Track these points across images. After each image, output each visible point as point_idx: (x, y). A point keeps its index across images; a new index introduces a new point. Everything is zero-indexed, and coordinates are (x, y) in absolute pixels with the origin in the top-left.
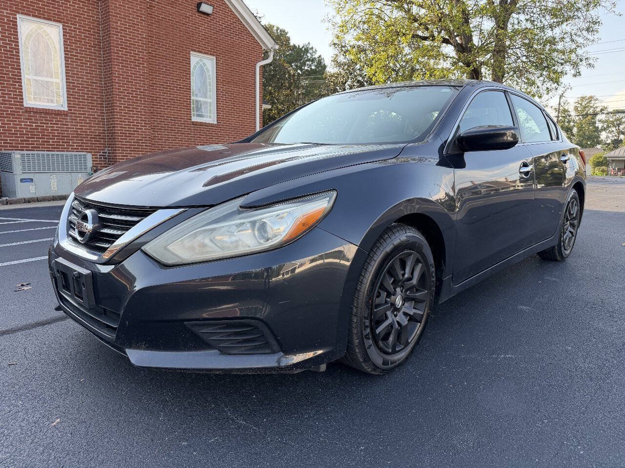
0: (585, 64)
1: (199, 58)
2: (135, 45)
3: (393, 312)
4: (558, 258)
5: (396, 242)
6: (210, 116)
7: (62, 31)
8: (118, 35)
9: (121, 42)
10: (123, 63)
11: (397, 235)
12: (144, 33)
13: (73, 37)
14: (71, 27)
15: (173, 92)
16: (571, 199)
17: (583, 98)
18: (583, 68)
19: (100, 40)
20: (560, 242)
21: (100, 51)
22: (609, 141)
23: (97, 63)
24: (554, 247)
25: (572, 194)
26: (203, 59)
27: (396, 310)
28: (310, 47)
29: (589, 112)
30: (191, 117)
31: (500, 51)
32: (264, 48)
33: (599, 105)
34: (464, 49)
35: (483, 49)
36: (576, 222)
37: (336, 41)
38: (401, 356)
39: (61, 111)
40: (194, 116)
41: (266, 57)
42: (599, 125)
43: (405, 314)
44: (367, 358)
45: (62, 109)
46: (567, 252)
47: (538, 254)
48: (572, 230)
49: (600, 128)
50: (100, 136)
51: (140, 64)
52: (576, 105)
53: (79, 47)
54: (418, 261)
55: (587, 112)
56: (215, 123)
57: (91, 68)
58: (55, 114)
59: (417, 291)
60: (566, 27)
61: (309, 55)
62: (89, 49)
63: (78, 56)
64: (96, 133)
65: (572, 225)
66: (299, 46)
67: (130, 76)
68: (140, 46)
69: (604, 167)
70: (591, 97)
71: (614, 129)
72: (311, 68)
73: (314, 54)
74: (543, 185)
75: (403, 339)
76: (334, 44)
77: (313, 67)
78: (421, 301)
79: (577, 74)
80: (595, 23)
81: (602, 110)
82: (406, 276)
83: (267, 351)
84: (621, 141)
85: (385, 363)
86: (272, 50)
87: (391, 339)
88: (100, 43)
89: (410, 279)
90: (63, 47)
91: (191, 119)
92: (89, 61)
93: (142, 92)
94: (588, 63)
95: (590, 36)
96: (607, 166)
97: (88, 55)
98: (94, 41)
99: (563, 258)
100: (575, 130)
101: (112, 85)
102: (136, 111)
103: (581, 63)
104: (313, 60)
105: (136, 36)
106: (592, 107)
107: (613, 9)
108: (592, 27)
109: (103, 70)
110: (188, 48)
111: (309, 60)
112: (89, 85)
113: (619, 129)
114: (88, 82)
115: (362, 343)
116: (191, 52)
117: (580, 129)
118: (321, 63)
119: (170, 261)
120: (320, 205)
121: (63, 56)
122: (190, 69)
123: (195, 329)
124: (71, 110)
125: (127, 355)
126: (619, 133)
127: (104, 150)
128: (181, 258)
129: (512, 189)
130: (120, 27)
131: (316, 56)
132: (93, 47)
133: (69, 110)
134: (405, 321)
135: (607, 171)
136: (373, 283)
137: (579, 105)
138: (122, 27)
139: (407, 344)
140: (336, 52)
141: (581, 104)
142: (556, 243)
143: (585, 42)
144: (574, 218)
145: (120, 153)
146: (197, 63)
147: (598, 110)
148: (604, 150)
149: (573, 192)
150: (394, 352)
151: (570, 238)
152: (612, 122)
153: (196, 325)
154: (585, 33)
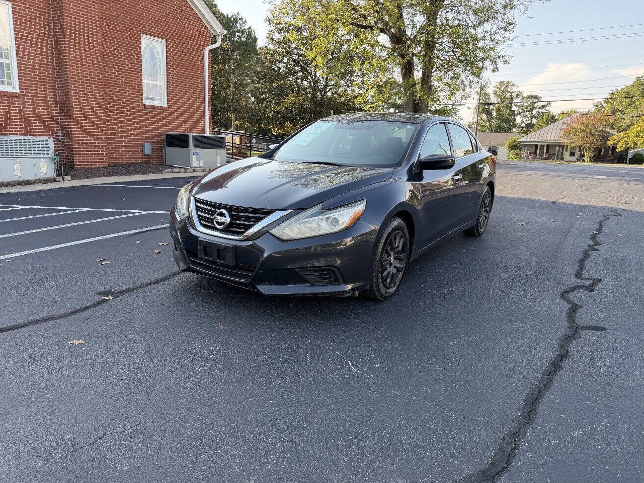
0: (502, 61)
1: (149, 41)
2: (88, 27)
3: (389, 266)
4: (476, 234)
5: (393, 226)
6: (160, 99)
7: (11, 10)
8: (71, 17)
9: (74, 24)
10: (76, 46)
11: (393, 222)
12: (97, 15)
13: (23, 16)
14: (21, 6)
15: (125, 75)
16: (485, 193)
17: (502, 83)
18: (500, 65)
19: (50, 20)
20: (478, 223)
21: (51, 32)
22: (523, 125)
23: (48, 44)
24: (473, 227)
25: (486, 189)
26: (153, 42)
27: (391, 264)
28: (240, 17)
29: (506, 97)
30: (142, 100)
31: (430, 45)
32: (212, 32)
33: (516, 90)
34: (398, 39)
35: (415, 41)
36: (488, 209)
37: (271, 17)
38: (392, 290)
39: (13, 93)
40: (145, 99)
41: (214, 41)
42: (515, 109)
43: (395, 267)
44: (379, 289)
45: (14, 91)
46: (482, 230)
47: (463, 232)
48: (486, 215)
49: (516, 112)
50: (53, 119)
51: (94, 46)
52: (495, 89)
53: (29, 27)
54: (402, 237)
55: (505, 96)
56: (166, 105)
57: (42, 49)
58: (7, 96)
59: (401, 254)
60: (487, 26)
61: (238, 25)
62: (40, 29)
63: (28, 37)
64: (49, 115)
65: (486, 211)
66: (227, 15)
67: (84, 59)
68: (93, 29)
69: (518, 151)
70: (509, 82)
71: (528, 113)
72: (241, 40)
73: (244, 25)
74: (467, 182)
75: (393, 281)
76: (269, 20)
77: (243, 39)
78: (403, 260)
79: (495, 70)
80: (511, 24)
81: (517, 95)
82: (396, 245)
83: (337, 283)
84: (534, 125)
85: (386, 293)
86: (220, 34)
87: (388, 280)
88: (51, 23)
89: (398, 247)
90: (12, 27)
91: (142, 103)
92: (39, 42)
93: (96, 76)
94: (504, 60)
95: (506, 35)
96: (521, 149)
97: (39, 35)
98: (44, 22)
99: (479, 235)
100: (494, 114)
101: (66, 68)
102: (91, 95)
103: (498, 60)
104: (243, 32)
105: (89, 19)
106: (509, 92)
107: (525, 12)
108: (509, 26)
109: (55, 51)
110: (139, 31)
111: (238, 31)
112: (41, 67)
113: (532, 114)
114: (40, 64)
115: (377, 281)
116: (142, 35)
117: (499, 112)
118: (251, 34)
119: (285, 238)
120: (360, 207)
121: (13, 36)
122: (141, 52)
123: (301, 273)
124: (23, 92)
125: (259, 290)
126: (532, 118)
127: (58, 133)
128: (290, 236)
129: (445, 188)
130: (73, 8)
131: (246, 27)
132: (44, 27)
133: (21, 92)
134: (395, 271)
135: (520, 155)
136: (383, 249)
137: (498, 89)
138: (75, 9)
139: (395, 284)
140: (272, 29)
141: (499, 89)
142: (475, 224)
143: (503, 40)
144: (488, 206)
145: (77, 137)
146: (147, 46)
147: (515, 94)
148: (519, 133)
149: (486, 188)
150: (390, 288)
151: (484, 221)
152: (527, 107)
153: (302, 271)
154: (502, 31)
